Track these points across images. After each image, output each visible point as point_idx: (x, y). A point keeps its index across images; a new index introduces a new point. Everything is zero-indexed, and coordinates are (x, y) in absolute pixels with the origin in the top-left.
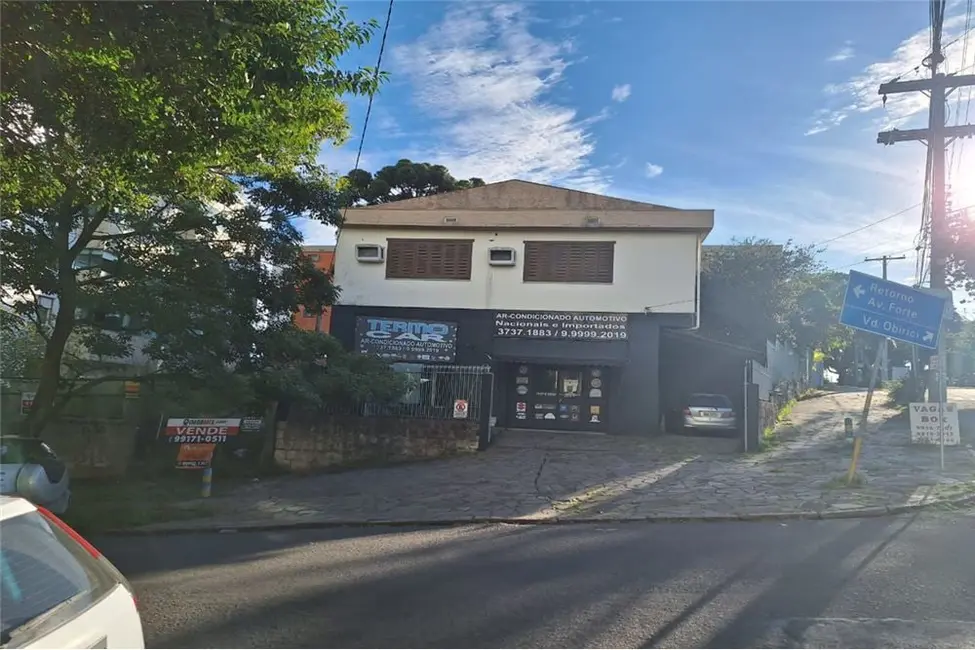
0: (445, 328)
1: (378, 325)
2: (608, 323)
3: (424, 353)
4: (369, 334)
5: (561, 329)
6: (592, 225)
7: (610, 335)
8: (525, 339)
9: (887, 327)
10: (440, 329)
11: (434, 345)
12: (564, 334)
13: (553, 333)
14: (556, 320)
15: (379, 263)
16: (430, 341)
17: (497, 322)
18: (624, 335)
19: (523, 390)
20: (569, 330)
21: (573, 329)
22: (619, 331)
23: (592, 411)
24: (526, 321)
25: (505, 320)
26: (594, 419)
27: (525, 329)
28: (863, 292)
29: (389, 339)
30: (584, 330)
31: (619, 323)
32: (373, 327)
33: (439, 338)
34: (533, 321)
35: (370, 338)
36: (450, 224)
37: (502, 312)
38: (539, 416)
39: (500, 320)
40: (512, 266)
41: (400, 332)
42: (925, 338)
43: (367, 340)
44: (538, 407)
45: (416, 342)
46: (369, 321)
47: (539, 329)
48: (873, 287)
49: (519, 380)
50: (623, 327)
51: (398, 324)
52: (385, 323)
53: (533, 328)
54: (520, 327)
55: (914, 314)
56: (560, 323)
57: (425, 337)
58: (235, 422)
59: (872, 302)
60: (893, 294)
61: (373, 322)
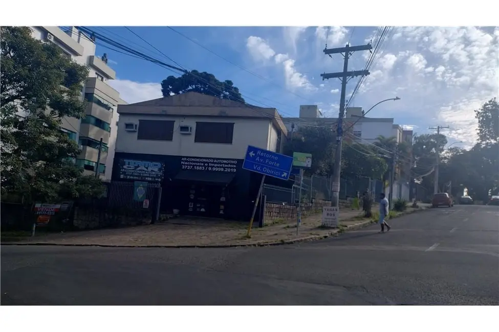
0: (159, 164)
1: (129, 163)
2: (228, 164)
3: (149, 177)
4: (125, 167)
5: (208, 166)
6: (223, 115)
7: (229, 170)
8: (193, 171)
9: (265, 169)
10: (157, 165)
11: (154, 173)
12: (210, 169)
13: (205, 168)
14: (207, 161)
15: (135, 132)
16: (152, 171)
17: (182, 162)
18: (235, 170)
19: (192, 197)
20: (212, 167)
21: (214, 167)
22: (233, 168)
23: (221, 208)
24: (194, 162)
25: (185, 161)
26: (221, 212)
27: (194, 166)
28: (254, 155)
29: (133, 170)
30: (218, 167)
31: (234, 164)
32: (127, 163)
33: (156, 169)
34: (197, 162)
35: (125, 169)
36: (164, 113)
37: (184, 157)
38: (198, 210)
39: (183, 161)
40: (190, 134)
41: (138, 167)
42: (283, 175)
43: (124, 170)
44: (198, 205)
45: (146, 171)
46: (125, 160)
47: (199, 166)
48: (259, 152)
49: (191, 192)
50: (235, 166)
51: (138, 162)
52: (132, 161)
53: (197, 166)
54: (191, 165)
55: (278, 165)
56: (208, 163)
57: (150, 169)
58: (58, 206)
59: (258, 159)
60: (268, 156)
61: (127, 161)
